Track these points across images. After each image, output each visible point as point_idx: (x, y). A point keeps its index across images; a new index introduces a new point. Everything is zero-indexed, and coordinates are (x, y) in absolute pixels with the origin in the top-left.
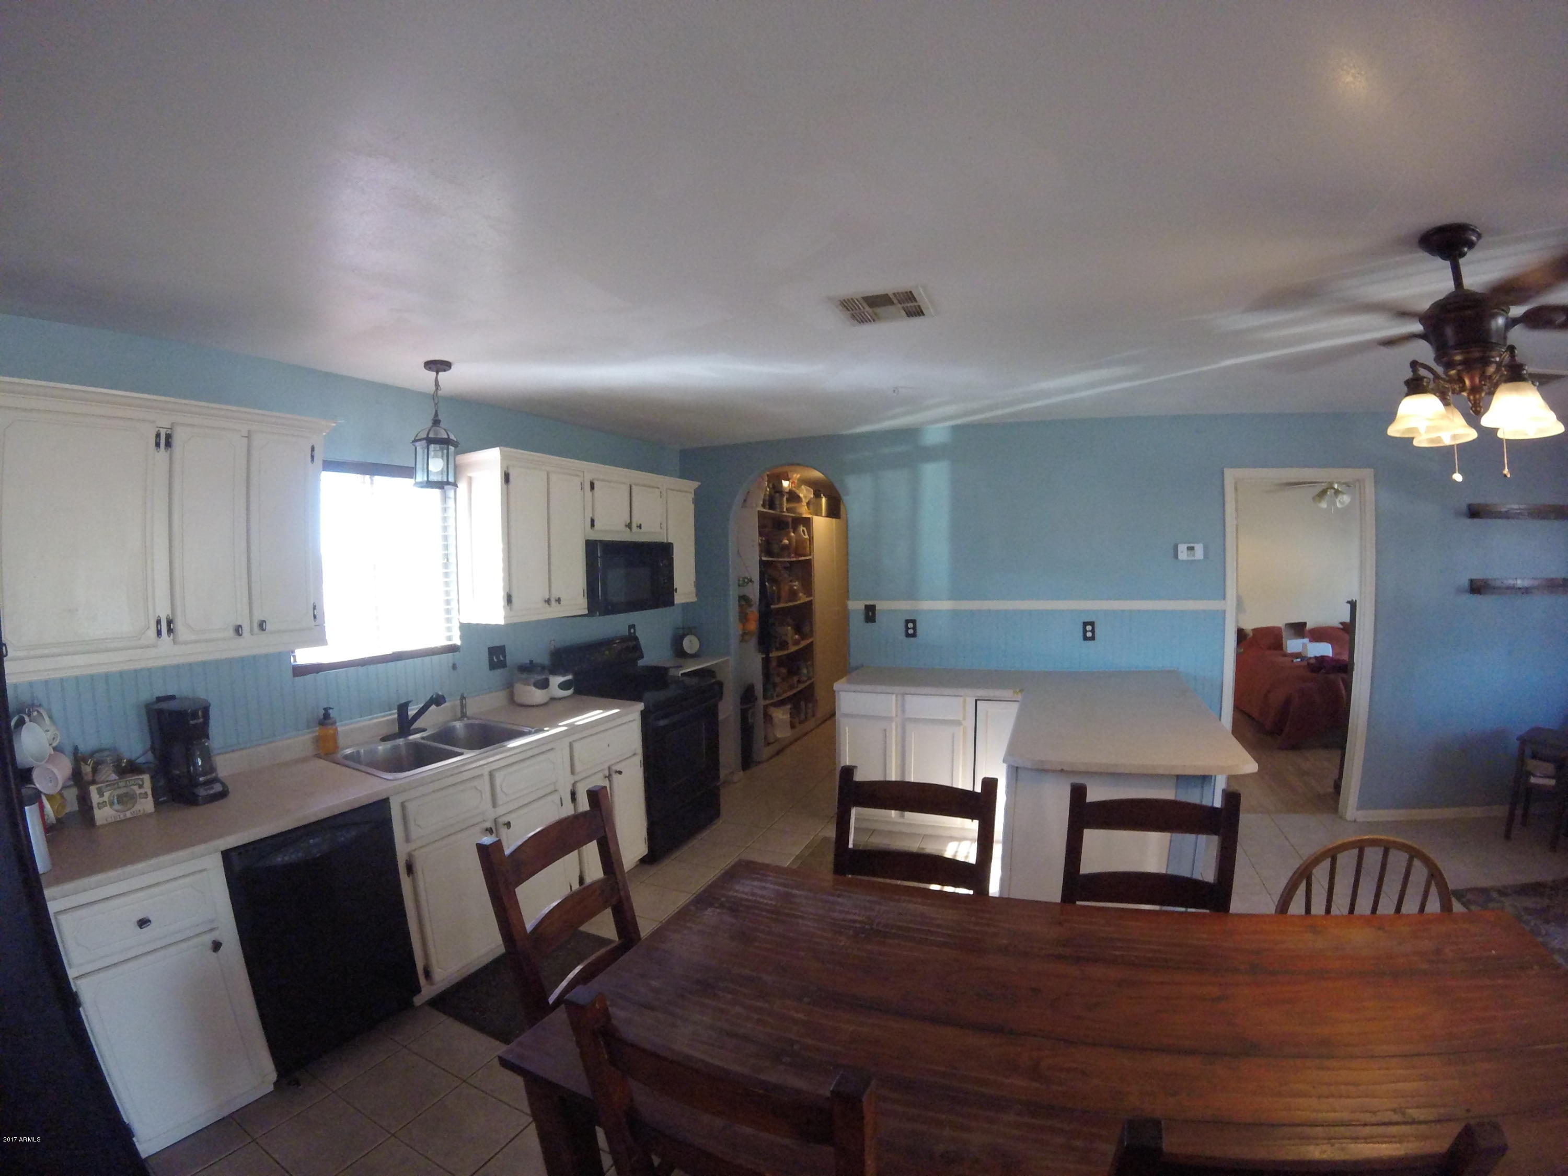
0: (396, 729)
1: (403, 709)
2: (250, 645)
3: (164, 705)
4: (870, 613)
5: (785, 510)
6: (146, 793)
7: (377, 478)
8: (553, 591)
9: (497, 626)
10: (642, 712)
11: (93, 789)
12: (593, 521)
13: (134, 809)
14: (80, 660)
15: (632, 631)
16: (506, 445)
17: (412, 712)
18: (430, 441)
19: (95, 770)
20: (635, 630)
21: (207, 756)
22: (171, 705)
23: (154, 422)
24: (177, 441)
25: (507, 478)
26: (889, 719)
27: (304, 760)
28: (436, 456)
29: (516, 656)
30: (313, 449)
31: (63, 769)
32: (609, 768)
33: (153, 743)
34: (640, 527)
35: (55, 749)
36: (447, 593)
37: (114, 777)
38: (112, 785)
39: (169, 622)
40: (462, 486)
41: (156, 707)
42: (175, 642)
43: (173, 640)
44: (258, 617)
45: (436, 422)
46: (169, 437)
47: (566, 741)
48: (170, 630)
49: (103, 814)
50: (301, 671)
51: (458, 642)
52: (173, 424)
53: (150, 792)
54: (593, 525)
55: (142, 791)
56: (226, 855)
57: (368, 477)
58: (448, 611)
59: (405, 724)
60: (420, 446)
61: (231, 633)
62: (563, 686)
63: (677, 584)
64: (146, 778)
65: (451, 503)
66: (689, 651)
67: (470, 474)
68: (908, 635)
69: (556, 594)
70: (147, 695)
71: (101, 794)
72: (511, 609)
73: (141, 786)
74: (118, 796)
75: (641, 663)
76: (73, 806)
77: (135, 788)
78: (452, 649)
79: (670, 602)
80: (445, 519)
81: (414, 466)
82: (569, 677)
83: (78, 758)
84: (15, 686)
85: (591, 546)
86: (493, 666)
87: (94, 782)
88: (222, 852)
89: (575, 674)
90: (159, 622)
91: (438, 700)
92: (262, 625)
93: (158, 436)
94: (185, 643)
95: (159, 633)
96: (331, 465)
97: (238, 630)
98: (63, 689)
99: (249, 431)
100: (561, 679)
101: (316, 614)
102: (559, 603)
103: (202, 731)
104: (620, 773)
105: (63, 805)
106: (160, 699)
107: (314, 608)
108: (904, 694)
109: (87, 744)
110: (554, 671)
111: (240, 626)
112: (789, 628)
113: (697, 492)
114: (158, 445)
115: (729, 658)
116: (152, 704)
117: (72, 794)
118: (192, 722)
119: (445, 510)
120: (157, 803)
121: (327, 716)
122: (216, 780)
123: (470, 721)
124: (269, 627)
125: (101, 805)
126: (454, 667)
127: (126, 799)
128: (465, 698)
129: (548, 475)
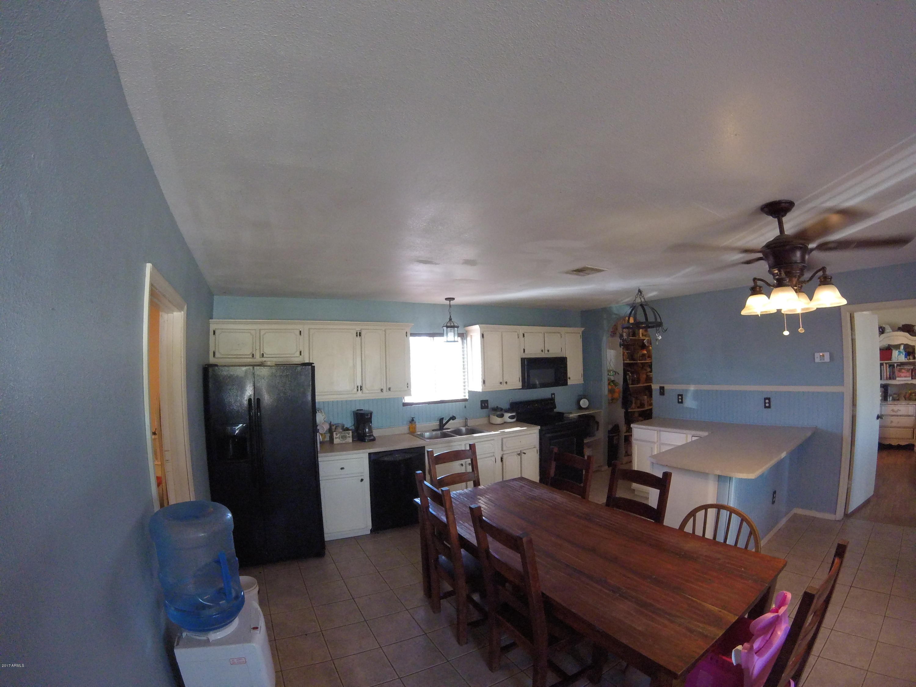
0: (438, 427)
1: (441, 420)
2: (386, 395)
3: (359, 412)
4: (662, 391)
5: (641, 336)
6: (350, 437)
7: (435, 338)
8: (504, 379)
9: (480, 392)
10: (539, 430)
11: (334, 433)
12: (524, 350)
13: (346, 440)
14: (335, 397)
15: (553, 396)
16: (481, 324)
17: (444, 422)
18: (447, 327)
19: (335, 429)
20: (554, 396)
21: (370, 429)
22: (361, 412)
23: (355, 329)
24: (362, 334)
25: (483, 336)
26: (654, 443)
27: (405, 434)
28: (451, 332)
29: (491, 405)
30: (406, 333)
31: (326, 427)
32: (521, 451)
33: (354, 424)
34: (548, 351)
35: (324, 421)
36: (464, 379)
37: (341, 430)
38: (340, 432)
39: (361, 387)
40: (469, 339)
41: (357, 412)
42: (362, 393)
43: (362, 392)
44: (388, 387)
45: (450, 319)
46: (360, 333)
47: (500, 438)
48: (361, 390)
49: (336, 441)
50: (405, 405)
51: (468, 398)
52: (361, 329)
53: (351, 436)
54: (524, 351)
55: (349, 436)
56: (370, 454)
57: (432, 338)
58: (464, 386)
59: (442, 425)
60: (445, 328)
61: (380, 391)
62: (511, 417)
63: (569, 374)
64: (351, 432)
65: (465, 345)
66: (583, 406)
67: (471, 334)
68: (679, 402)
69: (505, 380)
70: (354, 409)
71: (337, 435)
72: (485, 386)
73: (349, 434)
74: (342, 436)
75: (555, 410)
76: (327, 439)
77: (347, 434)
78: (465, 400)
79: (565, 383)
80: (463, 351)
81: (443, 332)
82: (514, 414)
83: (331, 425)
84: (319, 402)
85: (523, 360)
86: (482, 408)
87: (335, 431)
88: (369, 453)
89: (518, 414)
90: (358, 387)
91: (453, 418)
92: (389, 389)
93: (357, 333)
94: (366, 393)
95: (358, 390)
96: (413, 335)
97: (382, 390)
98: (328, 404)
99: (385, 329)
100: (510, 415)
101: (408, 385)
102: (507, 384)
103: (370, 420)
104: (525, 453)
105: (325, 437)
106: (358, 410)
107: (408, 384)
108: (660, 431)
109: (335, 422)
110: (507, 411)
111: (382, 389)
112: (646, 397)
113: (583, 332)
114: (357, 336)
115: (601, 410)
116: (355, 411)
117: (328, 435)
118: (366, 417)
119: (463, 348)
120: (353, 441)
121: (413, 420)
122: (373, 436)
123: (468, 428)
124: (392, 390)
125: (336, 438)
126: (465, 407)
127: (344, 437)
128: (467, 419)
129: (502, 333)
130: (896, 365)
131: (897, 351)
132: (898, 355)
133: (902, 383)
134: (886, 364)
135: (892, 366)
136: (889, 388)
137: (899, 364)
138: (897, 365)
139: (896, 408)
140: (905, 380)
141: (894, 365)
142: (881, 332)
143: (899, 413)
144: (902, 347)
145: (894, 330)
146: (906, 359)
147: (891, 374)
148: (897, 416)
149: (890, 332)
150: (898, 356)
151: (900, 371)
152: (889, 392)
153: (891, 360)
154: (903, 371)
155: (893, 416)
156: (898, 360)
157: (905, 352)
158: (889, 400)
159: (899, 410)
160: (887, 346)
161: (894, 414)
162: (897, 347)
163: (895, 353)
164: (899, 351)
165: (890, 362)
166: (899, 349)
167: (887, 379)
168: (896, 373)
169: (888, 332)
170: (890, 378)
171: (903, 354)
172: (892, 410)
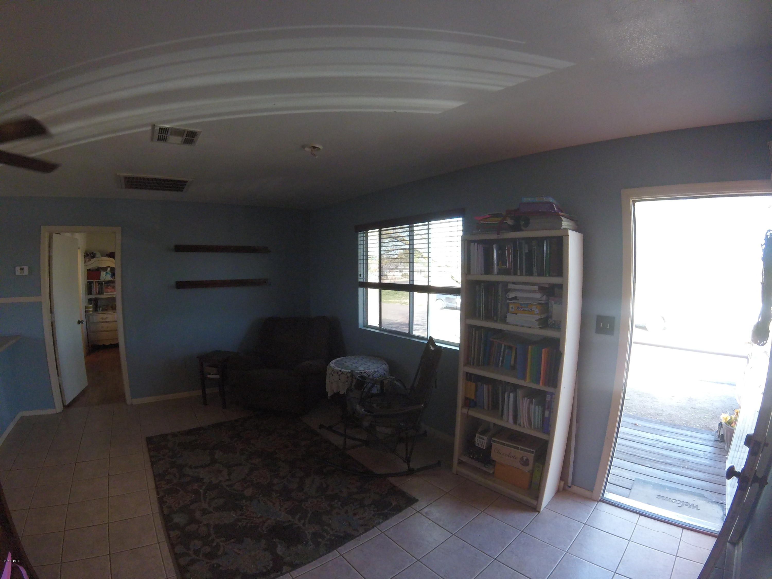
130: (103, 283)
131: (105, 273)
132: (106, 275)
133: (108, 296)
134: (96, 282)
135: (100, 283)
136: (99, 301)
137: (107, 282)
138: (105, 283)
139: (104, 316)
140: (111, 295)
141: (102, 283)
142: (92, 256)
143: (107, 320)
144: (109, 269)
145: (102, 256)
146: (112, 278)
147: (100, 289)
148: (107, 322)
149: (99, 257)
150: (105, 277)
151: (107, 288)
152: (99, 304)
153: (100, 279)
154: (109, 287)
155: (102, 322)
156: (105, 279)
157: (111, 273)
158: (99, 310)
159: (107, 317)
160: (97, 268)
161: (103, 321)
162: (105, 269)
163: (103, 274)
164: (106, 273)
165: (99, 280)
166: (107, 270)
167: (96, 294)
168: (104, 288)
169: (97, 257)
170: (99, 293)
171: (109, 275)
172: (101, 318)
